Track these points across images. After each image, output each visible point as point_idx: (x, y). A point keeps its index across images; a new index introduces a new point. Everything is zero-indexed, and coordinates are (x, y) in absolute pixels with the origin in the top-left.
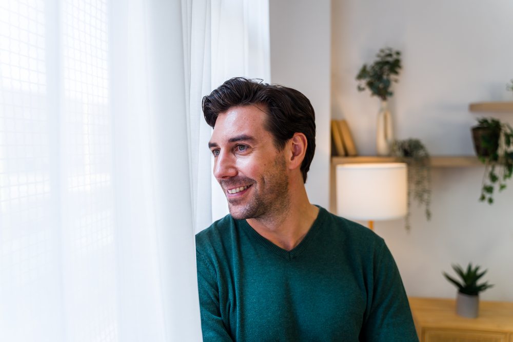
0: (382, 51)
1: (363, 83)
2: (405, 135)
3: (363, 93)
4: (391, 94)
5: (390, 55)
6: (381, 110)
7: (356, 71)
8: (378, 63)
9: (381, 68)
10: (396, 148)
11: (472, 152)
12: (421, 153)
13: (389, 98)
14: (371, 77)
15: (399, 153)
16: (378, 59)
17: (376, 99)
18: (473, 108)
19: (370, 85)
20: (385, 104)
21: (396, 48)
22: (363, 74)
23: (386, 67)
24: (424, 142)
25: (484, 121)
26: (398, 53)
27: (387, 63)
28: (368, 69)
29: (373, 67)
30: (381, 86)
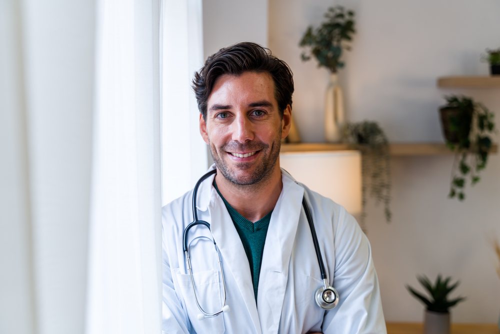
0: (331, 10)
1: (308, 50)
2: (359, 117)
3: (307, 63)
4: (342, 65)
5: (341, 16)
6: (330, 85)
7: (299, 36)
8: (326, 26)
9: (330, 33)
10: (348, 132)
11: (440, 138)
12: (379, 139)
13: (340, 70)
14: (318, 43)
15: (352, 140)
16: (327, 21)
17: (324, 72)
18: (442, 83)
19: (317, 53)
20: (334, 77)
21: (348, 7)
22: (308, 38)
23: (337, 31)
24: (382, 125)
25: (454, 100)
26: (351, 14)
27: (337, 25)
28: (315, 33)
29: (320, 31)
30: (330, 54)
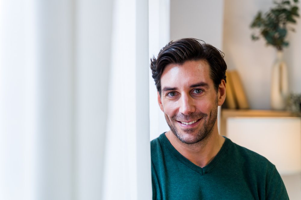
1: (257, 31)
3: (257, 43)
4: (287, 44)
5: (287, 2)
6: (276, 61)
7: (250, 19)
8: (273, 11)
9: (277, 17)
10: (291, 102)
13: (285, 49)
14: (266, 25)
15: (295, 108)
16: (275, 7)
17: (272, 49)
19: (265, 34)
20: (280, 55)
22: (257, 21)
23: (283, 16)
27: (284, 10)
28: (264, 17)
29: (269, 15)
30: (277, 35)
